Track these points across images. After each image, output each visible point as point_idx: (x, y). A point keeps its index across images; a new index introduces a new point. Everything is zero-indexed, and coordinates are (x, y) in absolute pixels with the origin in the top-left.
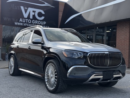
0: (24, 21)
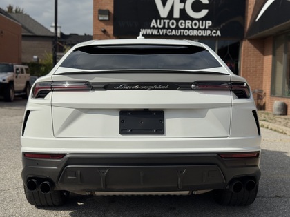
0: (160, 24)
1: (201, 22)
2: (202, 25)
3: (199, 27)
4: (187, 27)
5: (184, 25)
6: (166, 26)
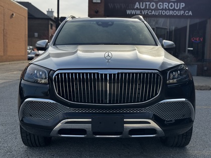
1: (176, 4)
3: (174, 8)
6: (148, 8)
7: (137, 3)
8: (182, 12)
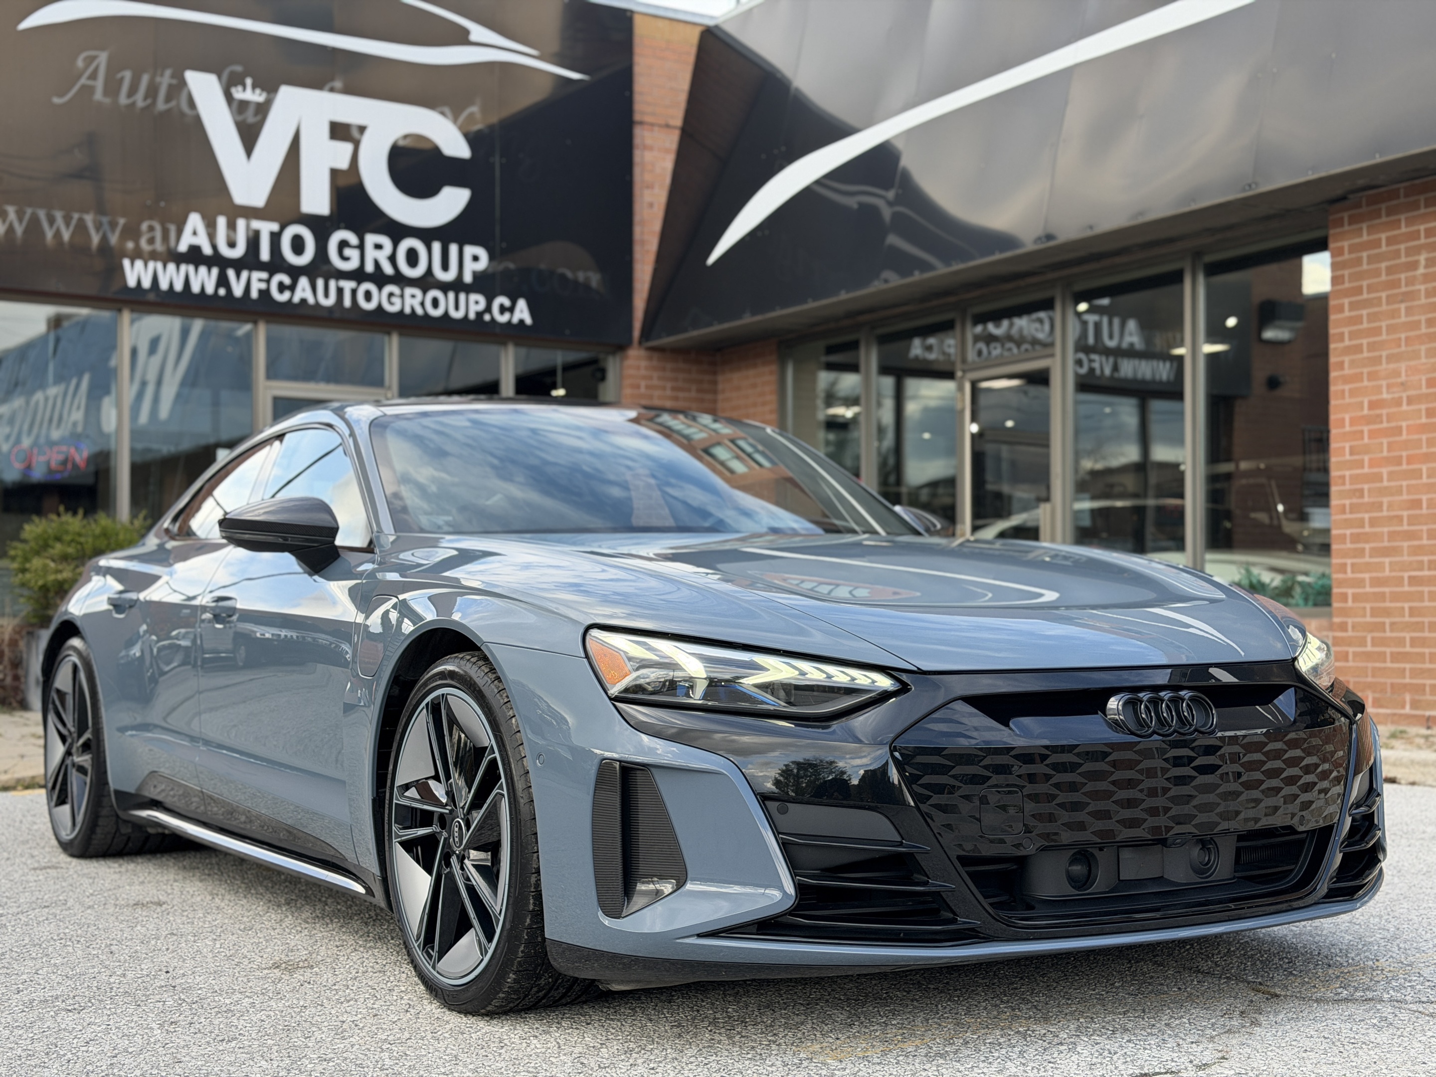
0: (231, 242)
1: (437, 247)
2: (445, 266)
3: (429, 271)
4: (369, 268)
5: (353, 254)
6: (265, 255)
7: (195, 220)
8: (475, 303)
